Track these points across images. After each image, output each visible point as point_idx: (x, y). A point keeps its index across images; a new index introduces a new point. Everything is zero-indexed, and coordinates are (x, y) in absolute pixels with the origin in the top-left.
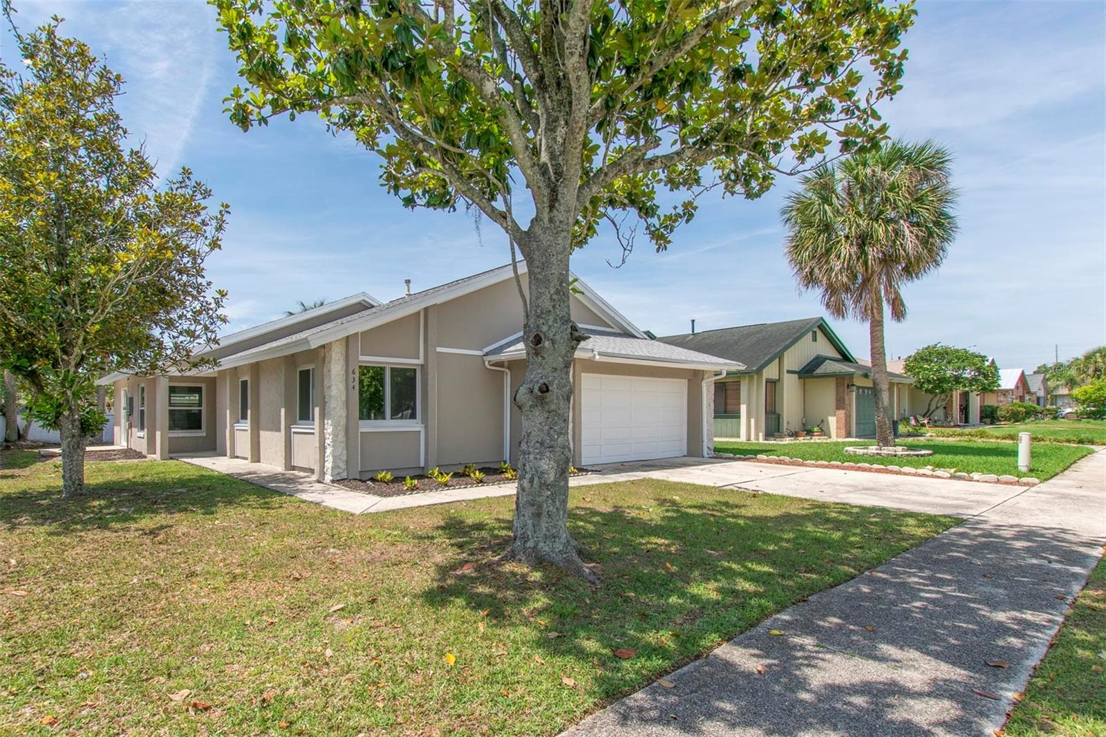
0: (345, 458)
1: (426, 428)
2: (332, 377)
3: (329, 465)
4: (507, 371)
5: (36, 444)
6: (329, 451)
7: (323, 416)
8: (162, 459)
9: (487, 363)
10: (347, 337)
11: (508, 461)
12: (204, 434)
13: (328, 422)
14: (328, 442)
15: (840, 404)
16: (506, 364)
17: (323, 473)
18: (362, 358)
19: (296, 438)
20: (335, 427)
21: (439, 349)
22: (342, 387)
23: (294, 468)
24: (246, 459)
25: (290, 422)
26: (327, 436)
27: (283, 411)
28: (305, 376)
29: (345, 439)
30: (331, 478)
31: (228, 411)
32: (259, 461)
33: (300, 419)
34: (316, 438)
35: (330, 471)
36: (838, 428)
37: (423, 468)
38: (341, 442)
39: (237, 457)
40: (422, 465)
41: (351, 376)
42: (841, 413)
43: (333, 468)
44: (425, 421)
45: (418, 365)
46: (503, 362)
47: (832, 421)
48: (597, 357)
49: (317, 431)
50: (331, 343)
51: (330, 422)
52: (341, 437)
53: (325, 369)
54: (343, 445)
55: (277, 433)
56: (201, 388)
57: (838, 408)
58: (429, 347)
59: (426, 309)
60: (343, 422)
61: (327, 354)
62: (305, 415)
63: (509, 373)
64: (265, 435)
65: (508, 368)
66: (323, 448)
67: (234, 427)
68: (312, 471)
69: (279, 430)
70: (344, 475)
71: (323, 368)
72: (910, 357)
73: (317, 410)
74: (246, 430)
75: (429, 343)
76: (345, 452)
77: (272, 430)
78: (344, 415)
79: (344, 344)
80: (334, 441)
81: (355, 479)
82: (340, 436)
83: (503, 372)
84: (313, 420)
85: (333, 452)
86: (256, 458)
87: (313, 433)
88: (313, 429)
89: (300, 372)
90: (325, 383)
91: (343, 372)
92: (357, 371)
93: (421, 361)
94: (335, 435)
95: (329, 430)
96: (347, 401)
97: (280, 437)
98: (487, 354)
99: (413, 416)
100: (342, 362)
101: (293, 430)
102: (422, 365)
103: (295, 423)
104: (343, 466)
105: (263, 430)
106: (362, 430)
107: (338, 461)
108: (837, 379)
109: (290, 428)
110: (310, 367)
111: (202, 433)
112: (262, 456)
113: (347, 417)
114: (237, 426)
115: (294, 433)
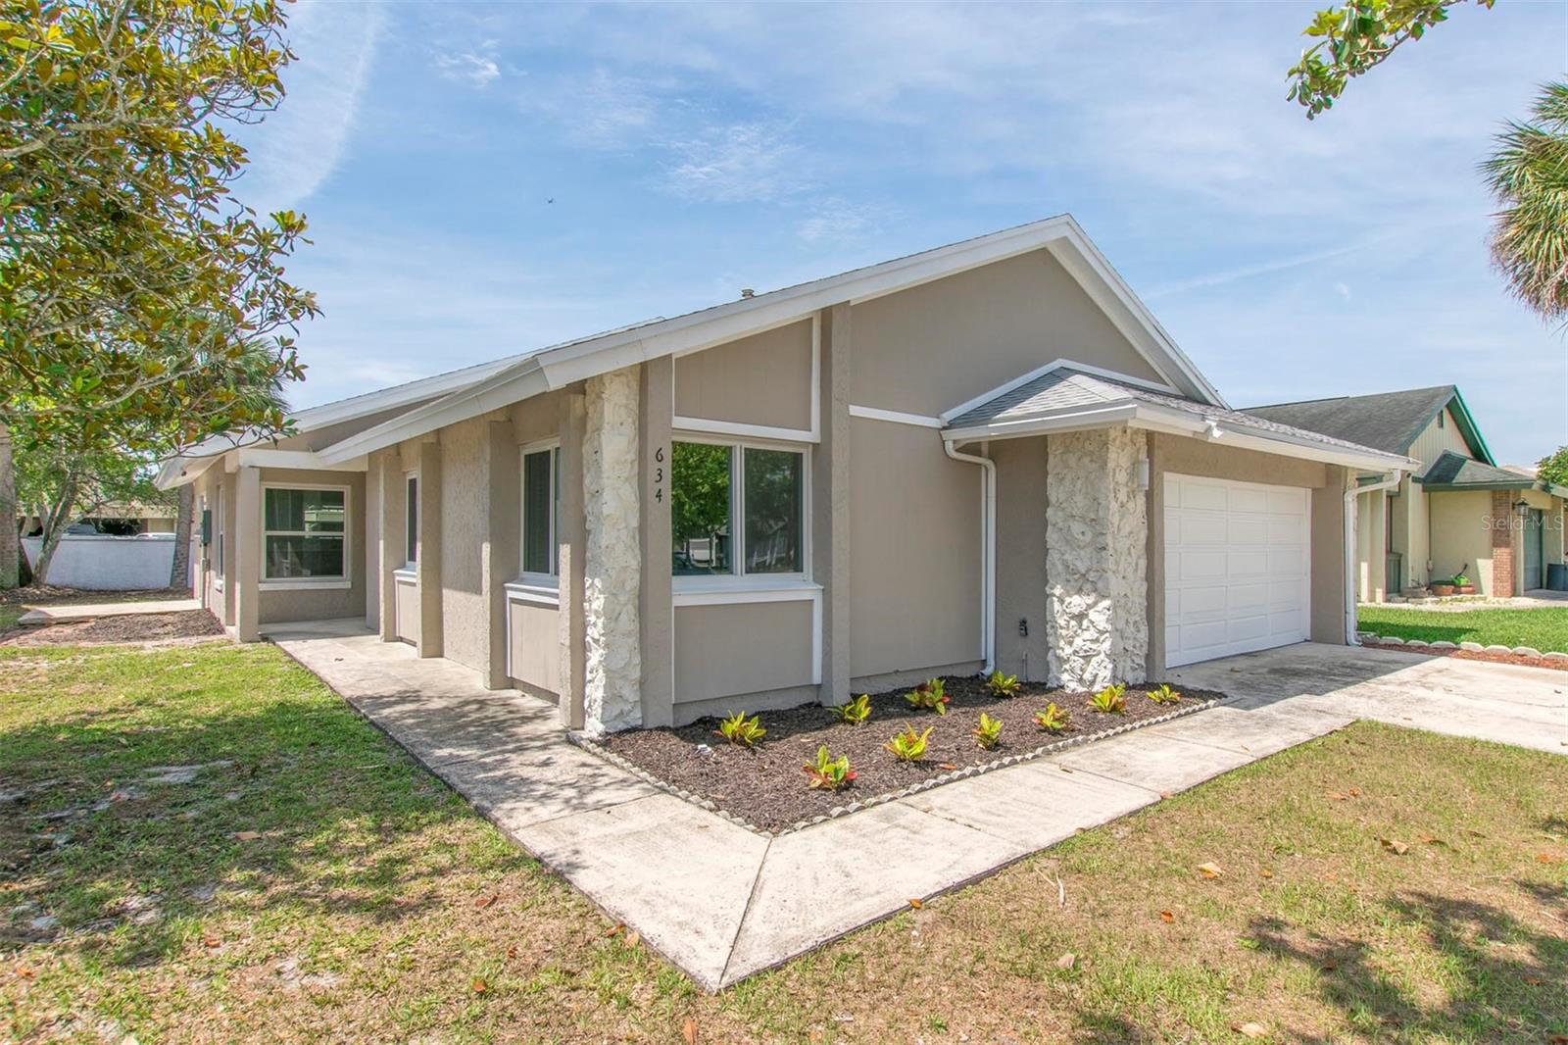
0: (636, 674)
1: (827, 593)
2: (605, 466)
3: (595, 692)
4: (990, 463)
5: (58, 593)
6: (595, 657)
7: (580, 567)
8: (244, 641)
9: (949, 446)
10: (644, 366)
11: (991, 662)
12: (348, 585)
13: (595, 587)
14: (593, 633)
15: (1500, 537)
16: (985, 449)
17: (579, 713)
18: (680, 422)
19: (516, 613)
20: (612, 595)
21: (855, 410)
22: (629, 493)
23: (512, 684)
24: (414, 644)
25: (504, 574)
26: (592, 618)
27: (486, 548)
28: (538, 468)
29: (635, 626)
30: (601, 728)
31: (382, 543)
32: (441, 656)
33: (528, 568)
34: (563, 620)
35: (597, 710)
36: (1496, 579)
37: (819, 686)
38: (628, 634)
39: (401, 639)
40: (817, 679)
41: (653, 466)
42: (1503, 553)
43: (605, 702)
44: (823, 576)
45: (806, 444)
46: (979, 443)
47: (1485, 568)
48: (1217, 433)
49: (564, 602)
50: (601, 377)
51: (598, 582)
52: (628, 621)
53: (586, 449)
54: (633, 641)
55: (475, 598)
56: (342, 494)
57: (1496, 544)
58: (834, 403)
59: (826, 314)
60: (633, 581)
61: (591, 411)
62: (539, 560)
63: (993, 468)
64: (452, 598)
65: (991, 457)
66: (579, 648)
67: (393, 576)
68: (554, 698)
69: (478, 591)
70: (635, 718)
71: (581, 445)
72: (1548, 459)
73: (565, 551)
74: (414, 585)
75: (835, 391)
76: (637, 660)
77: (466, 591)
78: (634, 564)
79: (635, 385)
80: (608, 632)
81: (663, 729)
82: (624, 617)
83: (979, 465)
84: (557, 573)
85: (606, 661)
86: (434, 646)
87: (556, 607)
88: (556, 596)
89: (529, 458)
90: (587, 481)
91: (632, 456)
92: (668, 453)
93: (813, 436)
94: (611, 616)
95: (596, 602)
96: (642, 529)
97: (481, 604)
98: (951, 425)
99: (795, 565)
100: (630, 430)
101: (510, 594)
102: (815, 446)
103: (514, 577)
104: (631, 694)
105: (451, 587)
106: (678, 601)
107: (619, 683)
108: (1494, 492)
109: (504, 590)
110: (549, 445)
111: (343, 583)
112: (446, 643)
113: (643, 570)
114: (401, 575)
115: (514, 601)
